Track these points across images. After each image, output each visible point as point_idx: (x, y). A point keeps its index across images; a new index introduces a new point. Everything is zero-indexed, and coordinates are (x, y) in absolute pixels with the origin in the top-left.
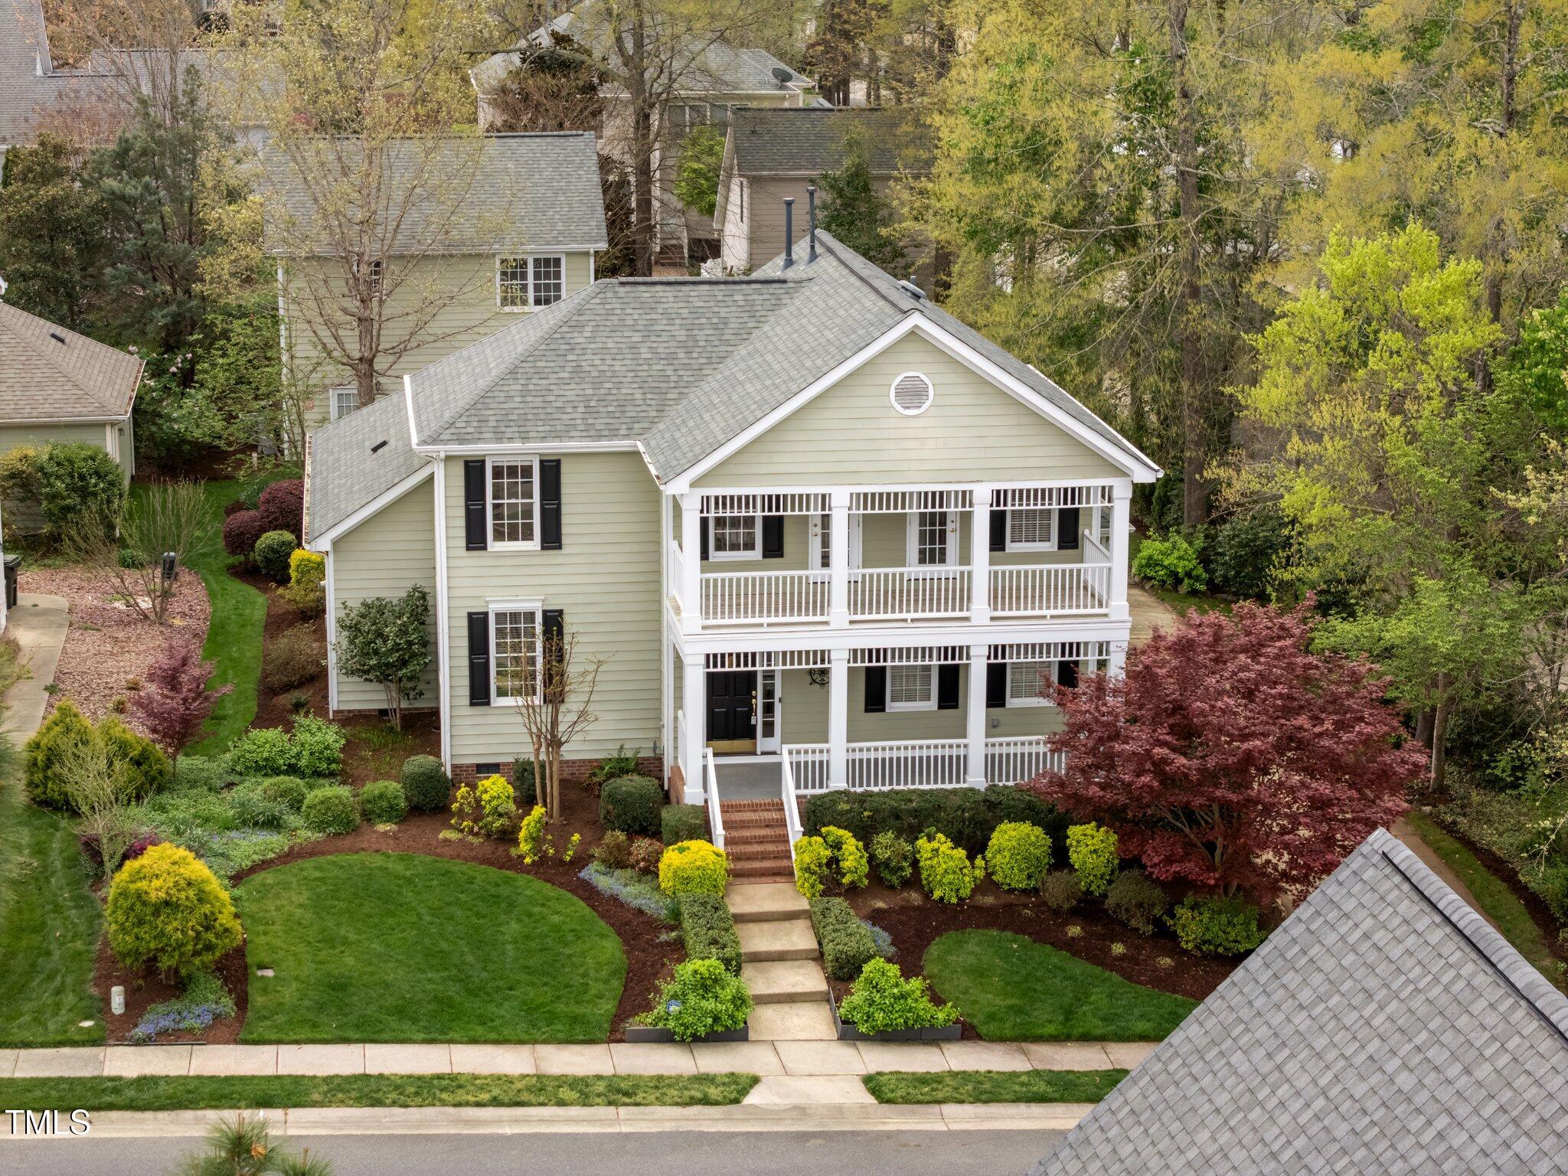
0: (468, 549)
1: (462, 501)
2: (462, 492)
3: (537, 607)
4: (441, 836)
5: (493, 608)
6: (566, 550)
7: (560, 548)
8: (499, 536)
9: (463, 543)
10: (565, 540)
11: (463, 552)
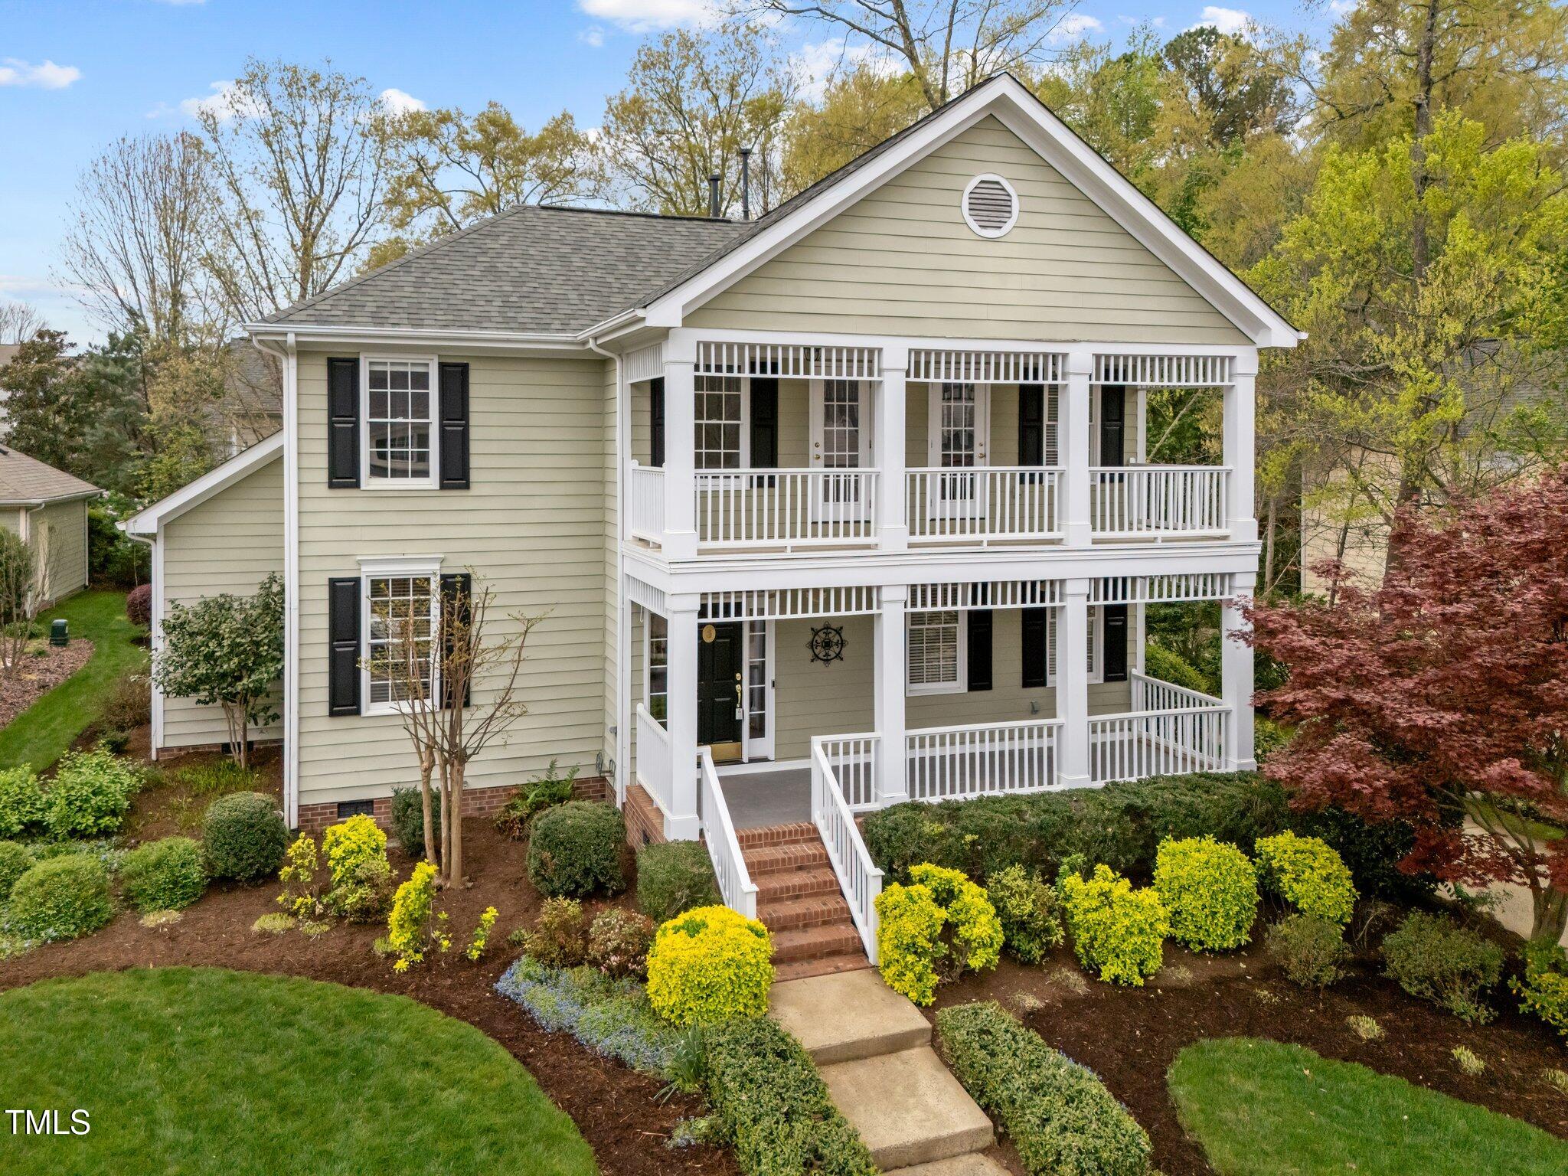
0: (331, 486)
1: (323, 417)
2: (323, 403)
3: (432, 570)
4: (256, 927)
5: (367, 573)
6: (475, 489)
7: (467, 487)
8: (378, 471)
9: (324, 476)
10: (474, 476)
11: (323, 490)
